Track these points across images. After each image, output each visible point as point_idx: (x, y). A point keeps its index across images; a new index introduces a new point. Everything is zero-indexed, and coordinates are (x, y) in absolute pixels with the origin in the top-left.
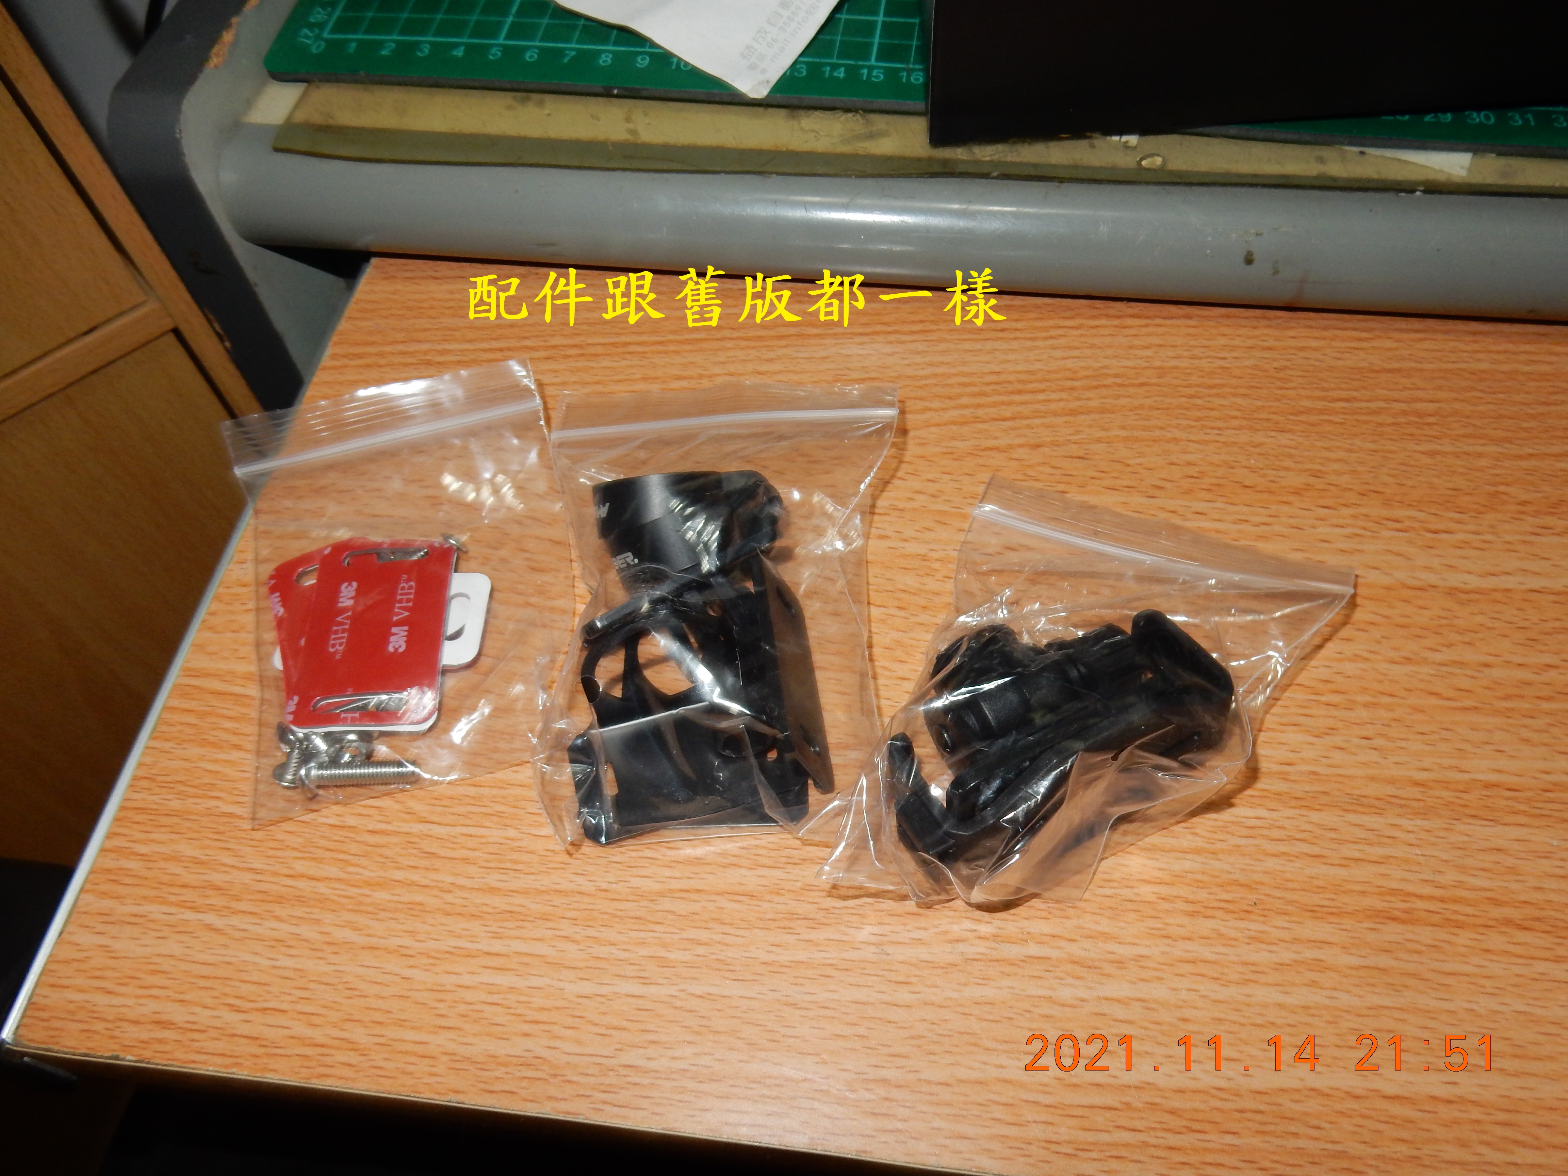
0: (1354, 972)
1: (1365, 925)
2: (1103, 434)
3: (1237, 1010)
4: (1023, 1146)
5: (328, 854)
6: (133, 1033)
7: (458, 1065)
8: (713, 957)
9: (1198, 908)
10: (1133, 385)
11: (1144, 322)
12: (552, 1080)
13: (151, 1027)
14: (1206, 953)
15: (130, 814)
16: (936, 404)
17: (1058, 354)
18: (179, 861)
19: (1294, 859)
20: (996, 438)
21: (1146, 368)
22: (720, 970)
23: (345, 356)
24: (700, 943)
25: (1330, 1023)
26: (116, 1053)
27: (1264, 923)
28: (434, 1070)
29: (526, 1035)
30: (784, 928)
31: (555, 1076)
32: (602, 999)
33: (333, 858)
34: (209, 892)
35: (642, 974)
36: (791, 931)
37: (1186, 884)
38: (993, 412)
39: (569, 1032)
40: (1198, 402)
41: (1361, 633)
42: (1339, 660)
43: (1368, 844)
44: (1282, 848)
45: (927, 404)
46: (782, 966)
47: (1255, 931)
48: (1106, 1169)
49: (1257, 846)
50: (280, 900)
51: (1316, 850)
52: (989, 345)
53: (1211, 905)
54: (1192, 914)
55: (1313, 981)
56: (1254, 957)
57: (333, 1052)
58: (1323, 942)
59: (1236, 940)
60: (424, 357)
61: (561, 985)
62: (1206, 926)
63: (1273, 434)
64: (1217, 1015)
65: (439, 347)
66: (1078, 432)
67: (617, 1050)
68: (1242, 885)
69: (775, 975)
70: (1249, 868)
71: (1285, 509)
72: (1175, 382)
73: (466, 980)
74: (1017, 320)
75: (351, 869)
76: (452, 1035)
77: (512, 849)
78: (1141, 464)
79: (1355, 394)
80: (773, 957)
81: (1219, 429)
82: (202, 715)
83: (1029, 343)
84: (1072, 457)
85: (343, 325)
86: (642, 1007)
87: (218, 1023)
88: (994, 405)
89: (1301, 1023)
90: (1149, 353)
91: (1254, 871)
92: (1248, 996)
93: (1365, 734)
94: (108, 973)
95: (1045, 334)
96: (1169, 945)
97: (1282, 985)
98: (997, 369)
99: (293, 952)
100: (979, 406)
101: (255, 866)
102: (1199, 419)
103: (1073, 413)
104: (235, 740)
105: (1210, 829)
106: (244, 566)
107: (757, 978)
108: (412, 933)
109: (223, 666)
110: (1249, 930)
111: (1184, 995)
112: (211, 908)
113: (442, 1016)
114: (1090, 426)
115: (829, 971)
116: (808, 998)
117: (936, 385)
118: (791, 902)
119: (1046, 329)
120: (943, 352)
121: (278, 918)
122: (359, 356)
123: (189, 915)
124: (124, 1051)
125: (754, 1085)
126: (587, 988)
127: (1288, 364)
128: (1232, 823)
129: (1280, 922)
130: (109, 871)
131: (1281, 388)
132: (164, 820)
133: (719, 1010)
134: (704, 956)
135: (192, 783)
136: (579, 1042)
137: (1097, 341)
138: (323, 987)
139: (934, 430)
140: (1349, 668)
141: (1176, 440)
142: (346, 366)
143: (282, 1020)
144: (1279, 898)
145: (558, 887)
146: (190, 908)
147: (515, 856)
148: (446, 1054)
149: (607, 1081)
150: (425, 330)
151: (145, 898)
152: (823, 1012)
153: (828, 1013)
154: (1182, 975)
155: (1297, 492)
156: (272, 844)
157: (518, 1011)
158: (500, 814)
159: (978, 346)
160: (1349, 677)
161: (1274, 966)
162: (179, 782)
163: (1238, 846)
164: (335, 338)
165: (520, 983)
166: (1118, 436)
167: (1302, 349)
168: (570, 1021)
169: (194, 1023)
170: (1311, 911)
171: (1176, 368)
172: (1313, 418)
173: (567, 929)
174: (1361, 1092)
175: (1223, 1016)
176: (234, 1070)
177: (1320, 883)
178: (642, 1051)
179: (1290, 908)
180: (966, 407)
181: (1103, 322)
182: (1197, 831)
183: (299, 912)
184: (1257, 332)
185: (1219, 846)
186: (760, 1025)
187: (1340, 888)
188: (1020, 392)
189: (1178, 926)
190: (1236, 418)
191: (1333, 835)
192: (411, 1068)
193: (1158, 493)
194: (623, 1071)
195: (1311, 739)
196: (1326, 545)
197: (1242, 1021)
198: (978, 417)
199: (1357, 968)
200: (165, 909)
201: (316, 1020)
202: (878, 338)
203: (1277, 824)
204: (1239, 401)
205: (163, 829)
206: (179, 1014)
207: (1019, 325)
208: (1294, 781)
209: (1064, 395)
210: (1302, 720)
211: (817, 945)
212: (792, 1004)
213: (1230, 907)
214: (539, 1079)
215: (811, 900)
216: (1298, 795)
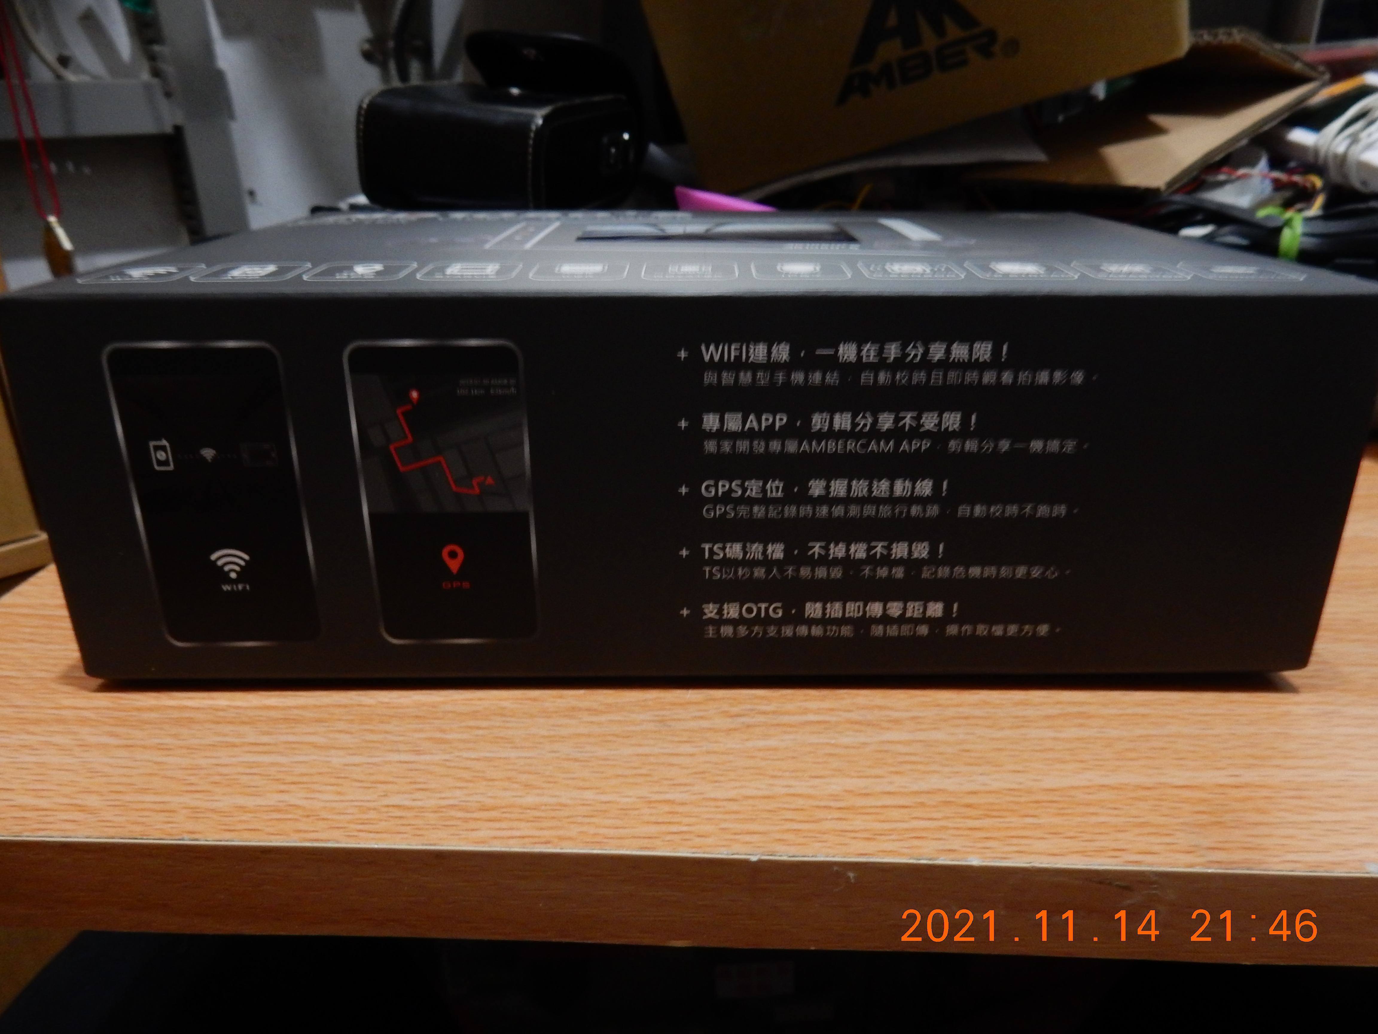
4: (817, 835)
12: (303, 819)
24: (478, 728)
67: (382, 796)
73: (225, 761)
76: (198, 796)
92: (1023, 735)
97: (1053, 728)
99: (38, 752)
108: (175, 736)
111: (962, 737)
113: (191, 784)
115: (610, 738)
116: (589, 755)
121: (31, 733)
125: (529, 811)
126: (357, 759)
133: (494, 766)
138: (63, 772)
148: (185, 808)
149: (366, 817)
154: (957, 726)
157: (277, 777)
161: (1042, 717)
165: (284, 760)
173: (342, 726)
174: (1149, 785)
178: (408, 795)
183: (55, 728)
201: (45, 794)
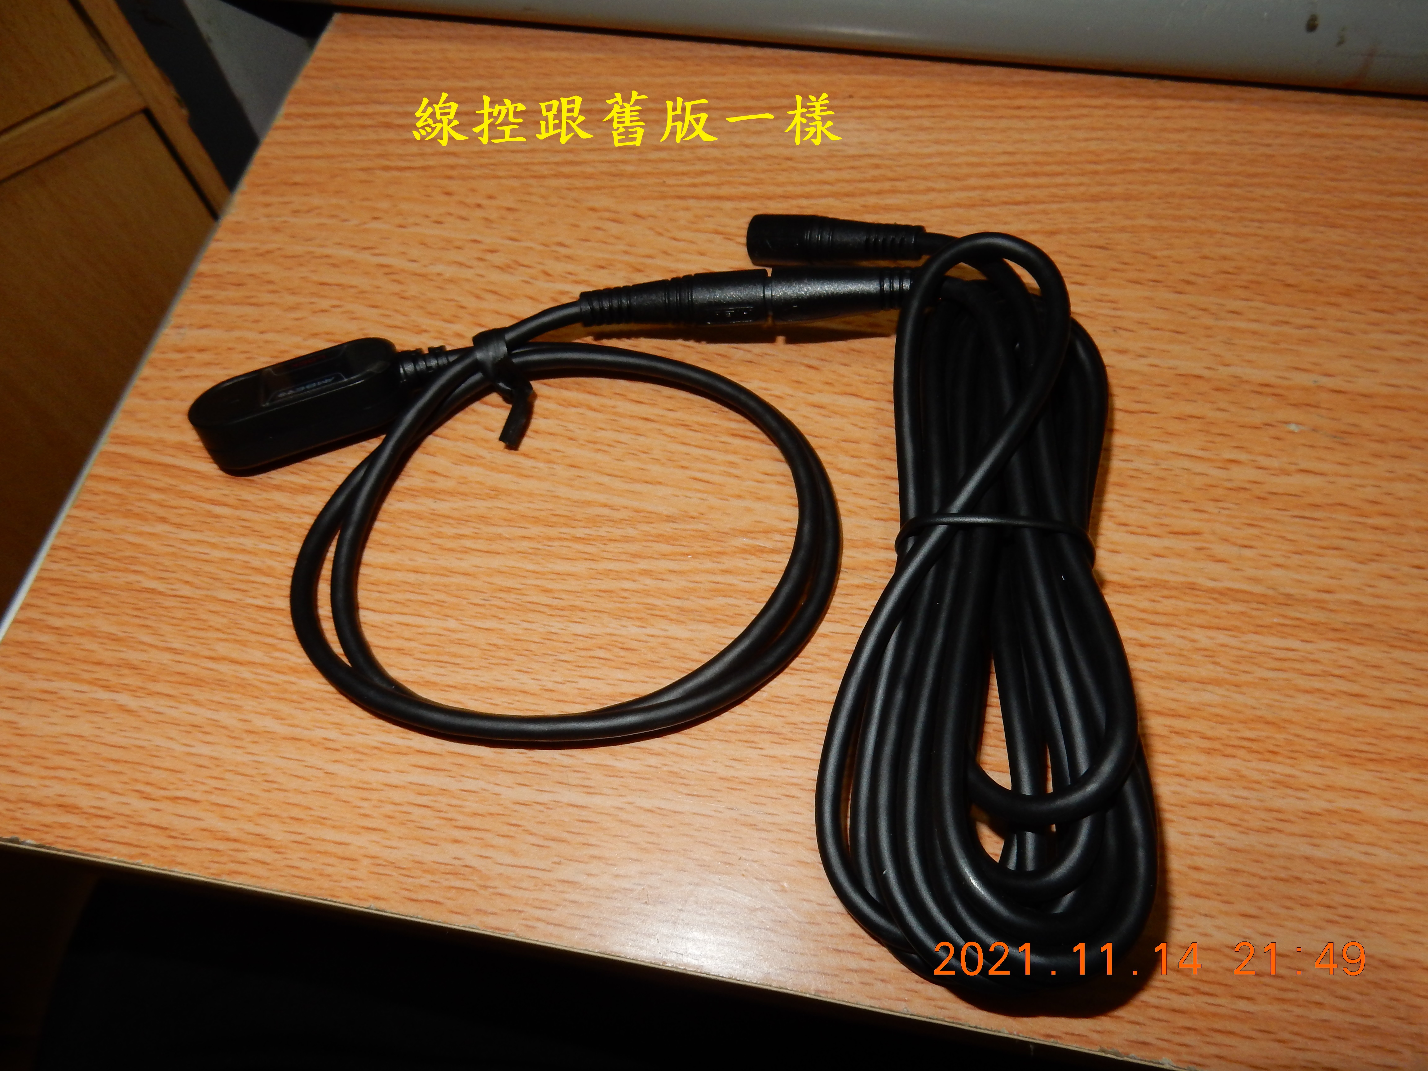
0: (1395, 827)
1: (1409, 775)
2: (1127, 223)
3: (1258, 862)
5: (253, 638)
6: (36, 815)
7: (381, 870)
8: (665, 768)
9: (1217, 745)
10: (1164, 171)
11: (1179, 103)
12: (482, 892)
13: (55, 810)
14: (1225, 795)
15: (46, 585)
16: (941, 185)
17: (1081, 134)
18: (96, 636)
19: (1330, 697)
20: (1006, 223)
21: (1179, 153)
22: (673, 783)
23: (299, 116)
25: (1364, 881)
26: (16, 836)
27: (1292, 766)
28: (354, 873)
29: (457, 841)
30: (746, 742)
31: (486, 887)
32: (541, 808)
33: (258, 642)
34: (125, 671)
35: (587, 783)
36: (754, 745)
37: (1204, 718)
38: (1004, 194)
39: (502, 841)
40: (1236, 191)
41: (1416, 451)
42: (1390, 480)
43: (1417, 685)
44: (1316, 683)
45: (930, 184)
46: (742, 783)
47: (1282, 775)
48: (1099, 1029)
49: (1287, 680)
50: (198, 682)
51: (1356, 688)
52: (1003, 123)
53: (1232, 743)
54: (1208, 752)
55: (1348, 834)
56: (1278, 803)
57: (246, 847)
58: (1360, 791)
59: (1258, 782)
60: (382, 120)
61: (497, 790)
62: (1224, 766)
63: (1322, 229)
64: (1234, 865)
65: (400, 109)
66: (1099, 220)
67: (555, 863)
68: (1268, 723)
69: (733, 791)
70: (1277, 704)
71: (1333, 311)
72: (1212, 169)
73: (395, 779)
74: (1035, 98)
75: (277, 654)
76: (375, 836)
77: (452, 642)
78: (1169, 257)
79: (1418, 189)
80: (731, 773)
81: (1260, 221)
82: (129, 485)
83: (1047, 123)
84: (1091, 247)
85: (300, 83)
86: (585, 819)
87: (125, 810)
88: (1006, 187)
89: (1330, 880)
90: (1183, 136)
91: (1282, 709)
92: (1271, 846)
93: (1417, 562)
94: (14, 752)
95: (1066, 113)
96: (1180, 784)
97: (1311, 837)
98: (1010, 149)
99: (209, 738)
100: (990, 188)
101: (175, 645)
102: (1238, 210)
103: (1095, 198)
104: (161, 512)
105: (1235, 659)
106: (182, 331)
107: (714, 793)
108: (338, 725)
109: (153, 434)
110: (1273, 772)
111: (1196, 841)
112: (126, 688)
113: (366, 815)
114: (1113, 214)
116: (769, 819)
117: (940, 164)
118: (756, 714)
119: (1068, 108)
120: (950, 129)
121: (197, 703)
122: (315, 116)
123: (103, 695)
124: (25, 834)
127: (1341, 153)
128: (1261, 653)
129: (1311, 765)
130: (20, 644)
131: (1333, 180)
132: (82, 593)
133: (670, 827)
134: (656, 767)
135: (112, 556)
136: (513, 852)
137: (1124, 123)
138: (240, 778)
139: (938, 212)
140: (1400, 488)
141: (1211, 232)
142: (300, 127)
143: (193, 811)
144: (1311, 740)
145: (500, 685)
146: (103, 687)
147: (454, 649)
148: (368, 857)
149: (543, 896)
150: (387, 91)
151: (57, 674)
152: (785, 836)
153: (790, 836)
154: (1195, 819)
155: (1347, 293)
156: (194, 624)
157: (449, 816)
158: (440, 603)
159: (989, 124)
160: (1401, 499)
161: (1301, 814)
162: (100, 554)
163: (1266, 680)
164: (290, 97)
165: (453, 785)
166: (1144, 226)
167: (1358, 137)
168: (505, 829)
169: (101, 808)
170: (1346, 756)
171: (1213, 154)
172: (1369, 213)
174: (1398, 962)
175: (1239, 866)
176: (140, 861)
177: (1360, 726)
178: (582, 866)
179: (1323, 751)
180: (974, 188)
181: (1133, 102)
182: (1218, 660)
183: (219, 696)
184: (1307, 118)
185: (1243, 678)
186: (714, 846)
187: (1383, 733)
188: (1035, 175)
189: (1193, 764)
190: (1279, 210)
191: (1375, 673)
192: (329, 870)
193: (1188, 288)
194: (560, 887)
195: (1354, 565)
196: (1378, 352)
197: (1264, 874)
198: (987, 201)
199: (1398, 823)
200: (77, 686)
201: (229, 813)
202: (880, 112)
203: (1312, 657)
204: (1284, 191)
205: (80, 603)
206: (85, 799)
207: (1038, 103)
208: (1331, 611)
209: (1085, 180)
210: (1345, 543)
211: (782, 762)
212: (751, 825)
213: (1255, 746)
214: (468, 890)
215: (777, 713)
216: (1337, 626)
